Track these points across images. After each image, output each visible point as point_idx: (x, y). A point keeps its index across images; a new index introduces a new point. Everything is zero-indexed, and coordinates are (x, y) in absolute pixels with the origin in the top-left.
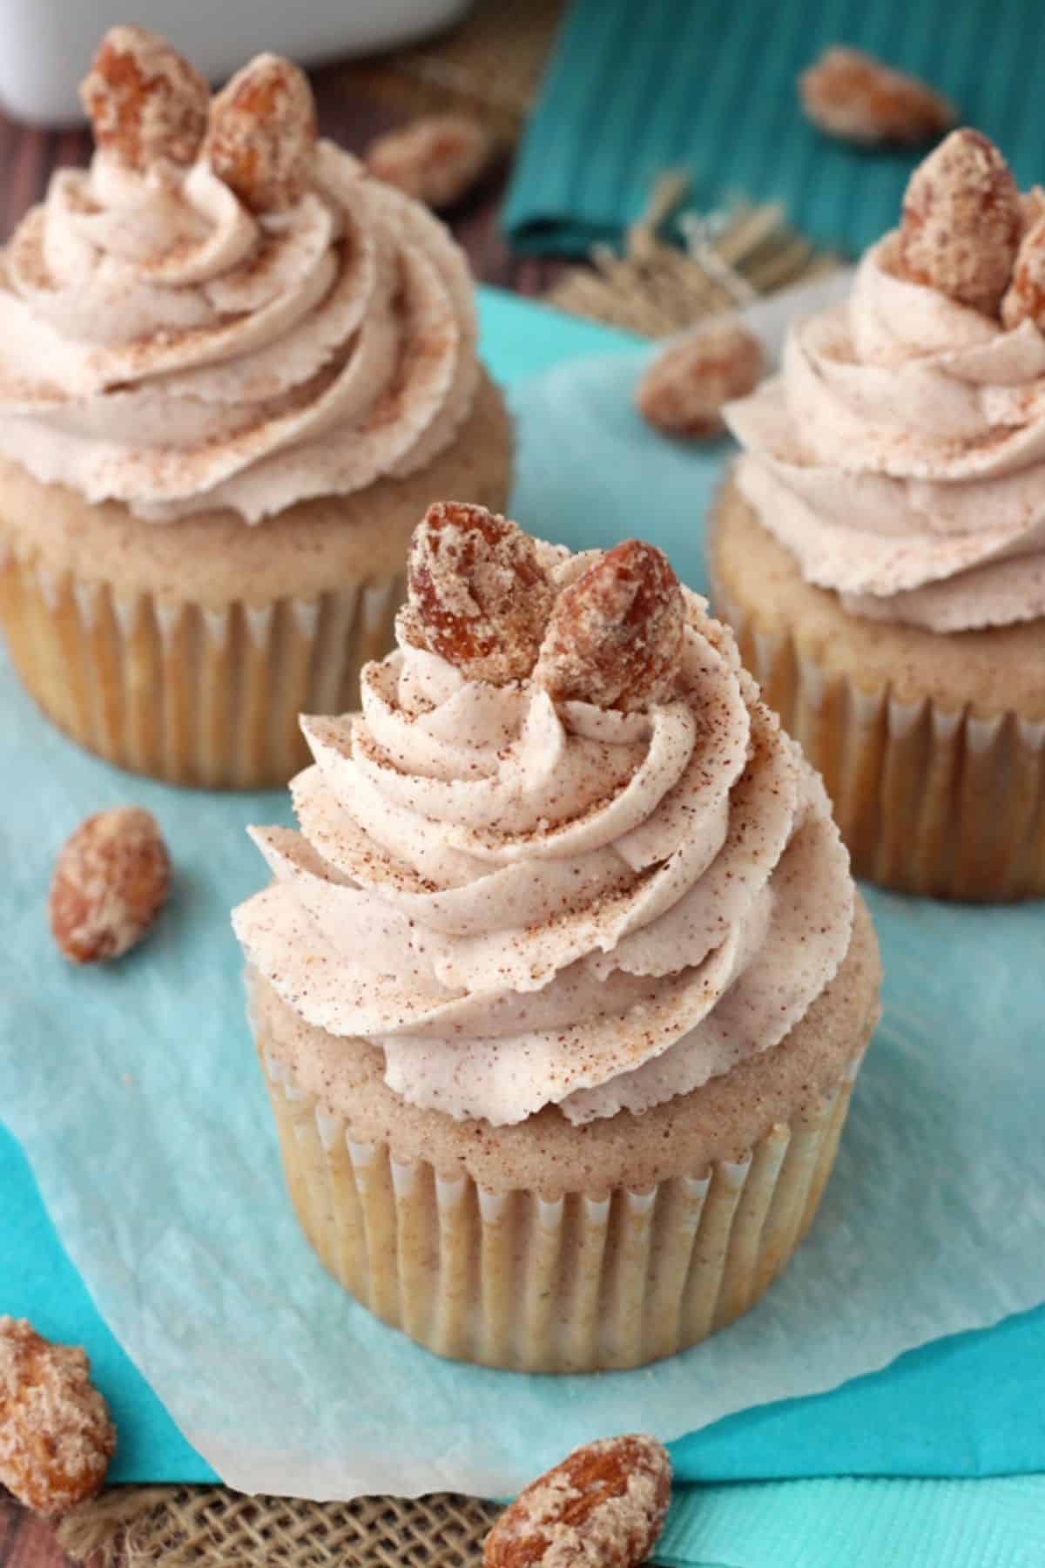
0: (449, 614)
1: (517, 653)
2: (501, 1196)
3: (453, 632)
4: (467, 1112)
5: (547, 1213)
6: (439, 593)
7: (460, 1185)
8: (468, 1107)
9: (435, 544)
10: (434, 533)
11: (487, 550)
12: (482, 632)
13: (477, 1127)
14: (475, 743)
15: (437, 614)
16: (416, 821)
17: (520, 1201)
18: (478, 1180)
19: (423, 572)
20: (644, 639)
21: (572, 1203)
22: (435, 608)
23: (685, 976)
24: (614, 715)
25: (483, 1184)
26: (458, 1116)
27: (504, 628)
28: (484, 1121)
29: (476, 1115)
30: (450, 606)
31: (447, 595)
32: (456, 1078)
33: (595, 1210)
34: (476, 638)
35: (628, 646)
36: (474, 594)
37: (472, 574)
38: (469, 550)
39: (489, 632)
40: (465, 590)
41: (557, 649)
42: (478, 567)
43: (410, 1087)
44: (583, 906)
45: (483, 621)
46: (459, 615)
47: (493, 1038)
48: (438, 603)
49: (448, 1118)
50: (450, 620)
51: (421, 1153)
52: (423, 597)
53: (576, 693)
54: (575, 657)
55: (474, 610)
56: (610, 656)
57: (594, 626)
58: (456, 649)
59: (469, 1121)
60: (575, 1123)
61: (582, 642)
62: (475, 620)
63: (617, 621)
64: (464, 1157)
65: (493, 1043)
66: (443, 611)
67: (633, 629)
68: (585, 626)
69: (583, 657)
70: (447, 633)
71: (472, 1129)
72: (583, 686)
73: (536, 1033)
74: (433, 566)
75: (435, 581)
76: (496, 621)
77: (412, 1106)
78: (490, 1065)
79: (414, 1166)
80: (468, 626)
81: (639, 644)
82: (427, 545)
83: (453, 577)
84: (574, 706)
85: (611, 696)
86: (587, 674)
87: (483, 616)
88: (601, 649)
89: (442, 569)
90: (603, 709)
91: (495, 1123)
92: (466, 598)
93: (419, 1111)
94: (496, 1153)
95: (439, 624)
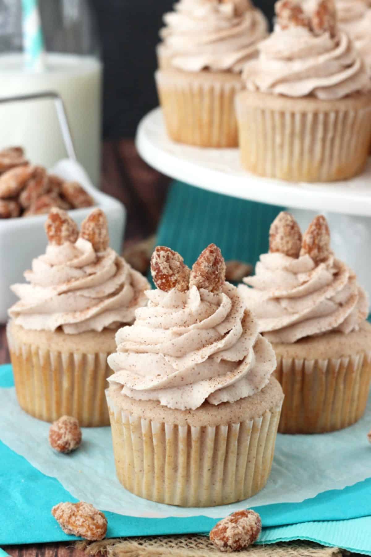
0: (164, 275)
1: (183, 284)
2: (198, 428)
3: (166, 280)
4: (186, 407)
5: (211, 431)
6: (161, 268)
7: (186, 427)
8: (186, 405)
9: (159, 256)
10: (158, 253)
11: (172, 257)
12: (173, 279)
13: (189, 411)
14: (175, 307)
15: (161, 275)
17: (203, 430)
18: (191, 425)
19: (156, 264)
20: (217, 271)
21: (217, 428)
23: (240, 362)
24: (212, 294)
25: (193, 426)
26: (183, 409)
27: (179, 277)
28: (190, 409)
29: (188, 408)
30: (165, 272)
31: (164, 268)
32: (182, 397)
33: (224, 429)
34: (172, 281)
35: (214, 273)
37: (169, 262)
38: (168, 256)
39: (175, 278)
40: (168, 267)
41: (195, 277)
42: (171, 260)
43: (169, 403)
44: (212, 343)
45: (173, 276)
46: (167, 274)
47: (191, 384)
48: (161, 271)
49: (181, 410)
50: (164, 276)
51: (174, 422)
52: (157, 271)
53: (202, 287)
54: (200, 277)
55: (171, 272)
56: (210, 275)
57: (205, 267)
58: (166, 286)
59: (187, 410)
60: (216, 405)
61: (203, 272)
62: (171, 276)
63: (211, 264)
64: (187, 419)
65: (190, 386)
66: (162, 274)
67: (215, 268)
68: (203, 267)
69: (203, 276)
70: (164, 281)
71: (188, 412)
72: (203, 286)
73: (202, 380)
74: (159, 261)
75: (160, 265)
76: (177, 275)
77: (170, 409)
78: (191, 392)
79: (172, 427)
80: (169, 278)
81: (217, 273)
82: (157, 256)
83: (165, 263)
84: (202, 290)
85: (211, 288)
86: (204, 281)
87: (173, 274)
88: (207, 273)
89: (162, 262)
90: (209, 292)
91: (194, 409)
92: (169, 269)
93: (172, 410)
94: (195, 417)
95: (162, 279)
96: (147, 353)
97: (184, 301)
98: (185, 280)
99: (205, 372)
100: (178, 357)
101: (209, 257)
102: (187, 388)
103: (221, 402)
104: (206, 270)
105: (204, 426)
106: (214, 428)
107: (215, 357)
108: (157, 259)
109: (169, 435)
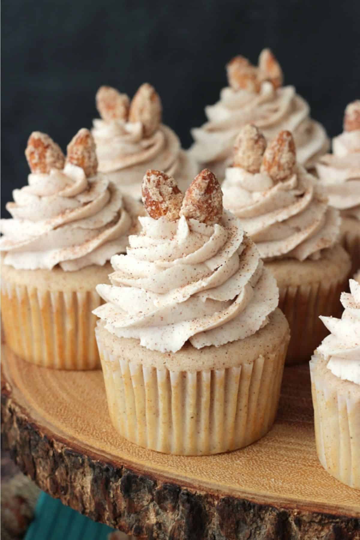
0: (154, 201)
1: (174, 212)
2: (177, 373)
3: (155, 207)
4: (166, 349)
5: (191, 378)
6: (151, 194)
7: (165, 372)
8: (166, 347)
9: (149, 180)
10: (148, 177)
11: (164, 182)
12: (164, 206)
13: (169, 354)
14: (163, 237)
15: (150, 202)
16: (147, 263)
17: (183, 375)
18: (169, 369)
20: (211, 200)
21: (199, 374)
22: (150, 200)
24: (203, 224)
25: (172, 370)
26: (163, 351)
27: (170, 204)
28: (171, 352)
29: (168, 350)
30: (154, 198)
31: (153, 194)
32: (162, 339)
34: (162, 208)
35: (207, 202)
36: (161, 194)
37: (160, 188)
38: (159, 181)
39: (166, 205)
40: (158, 192)
41: (186, 205)
42: (162, 186)
43: (148, 344)
44: (198, 280)
45: (164, 203)
46: (157, 201)
47: (173, 324)
48: (151, 198)
49: (160, 352)
50: (154, 203)
51: (152, 364)
52: (146, 197)
53: (192, 217)
54: (191, 205)
55: (161, 199)
56: (201, 204)
57: (196, 194)
58: (156, 213)
59: (167, 352)
60: (199, 348)
61: (193, 200)
62: (161, 203)
63: (203, 192)
64: (165, 363)
65: (172, 326)
66: (152, 200)
67: (208, 196)
68: (194, 195)
69: (193, 205)
70: (154, 208)
71: (167, 354)
72: (194, 215)
73: (185, 321)
74: (149, 186)
75: (149, 190)
76: (168, 202)
77: (149, 350)
78: (172, 332)
79: (150, 370)
80: (160, 205)
81: (210, 201)
82: (147, 181)
83: (154, 188)
84: (192, 220)
85: (202, 218)
86: (195, 211)
87: (164, 201)
88: (199, 202)
89: (151, 187)
90: (200, 222)
91: (174, 351)
92: (159, 195)
93: (152, 351)
94: (175, 361)
95: (151, 205)
96: (130, 286)
97: (173, 231)
98: (177, 207)
99: (188, 312)
100: (161, 294)
101: (201, 184)
102: (169, 328)
103: (203, 346)
104: (197, 198)
105: (183, 371)
106: (195, 374)
107: (201, 295)
108: (146, 184)
109: (147, 379)
